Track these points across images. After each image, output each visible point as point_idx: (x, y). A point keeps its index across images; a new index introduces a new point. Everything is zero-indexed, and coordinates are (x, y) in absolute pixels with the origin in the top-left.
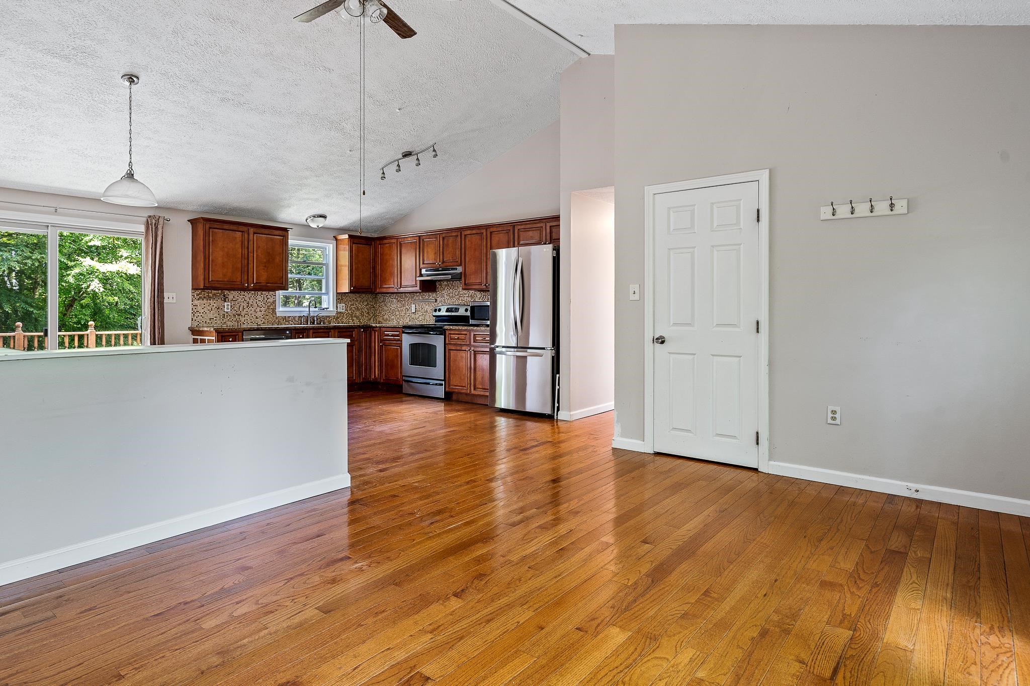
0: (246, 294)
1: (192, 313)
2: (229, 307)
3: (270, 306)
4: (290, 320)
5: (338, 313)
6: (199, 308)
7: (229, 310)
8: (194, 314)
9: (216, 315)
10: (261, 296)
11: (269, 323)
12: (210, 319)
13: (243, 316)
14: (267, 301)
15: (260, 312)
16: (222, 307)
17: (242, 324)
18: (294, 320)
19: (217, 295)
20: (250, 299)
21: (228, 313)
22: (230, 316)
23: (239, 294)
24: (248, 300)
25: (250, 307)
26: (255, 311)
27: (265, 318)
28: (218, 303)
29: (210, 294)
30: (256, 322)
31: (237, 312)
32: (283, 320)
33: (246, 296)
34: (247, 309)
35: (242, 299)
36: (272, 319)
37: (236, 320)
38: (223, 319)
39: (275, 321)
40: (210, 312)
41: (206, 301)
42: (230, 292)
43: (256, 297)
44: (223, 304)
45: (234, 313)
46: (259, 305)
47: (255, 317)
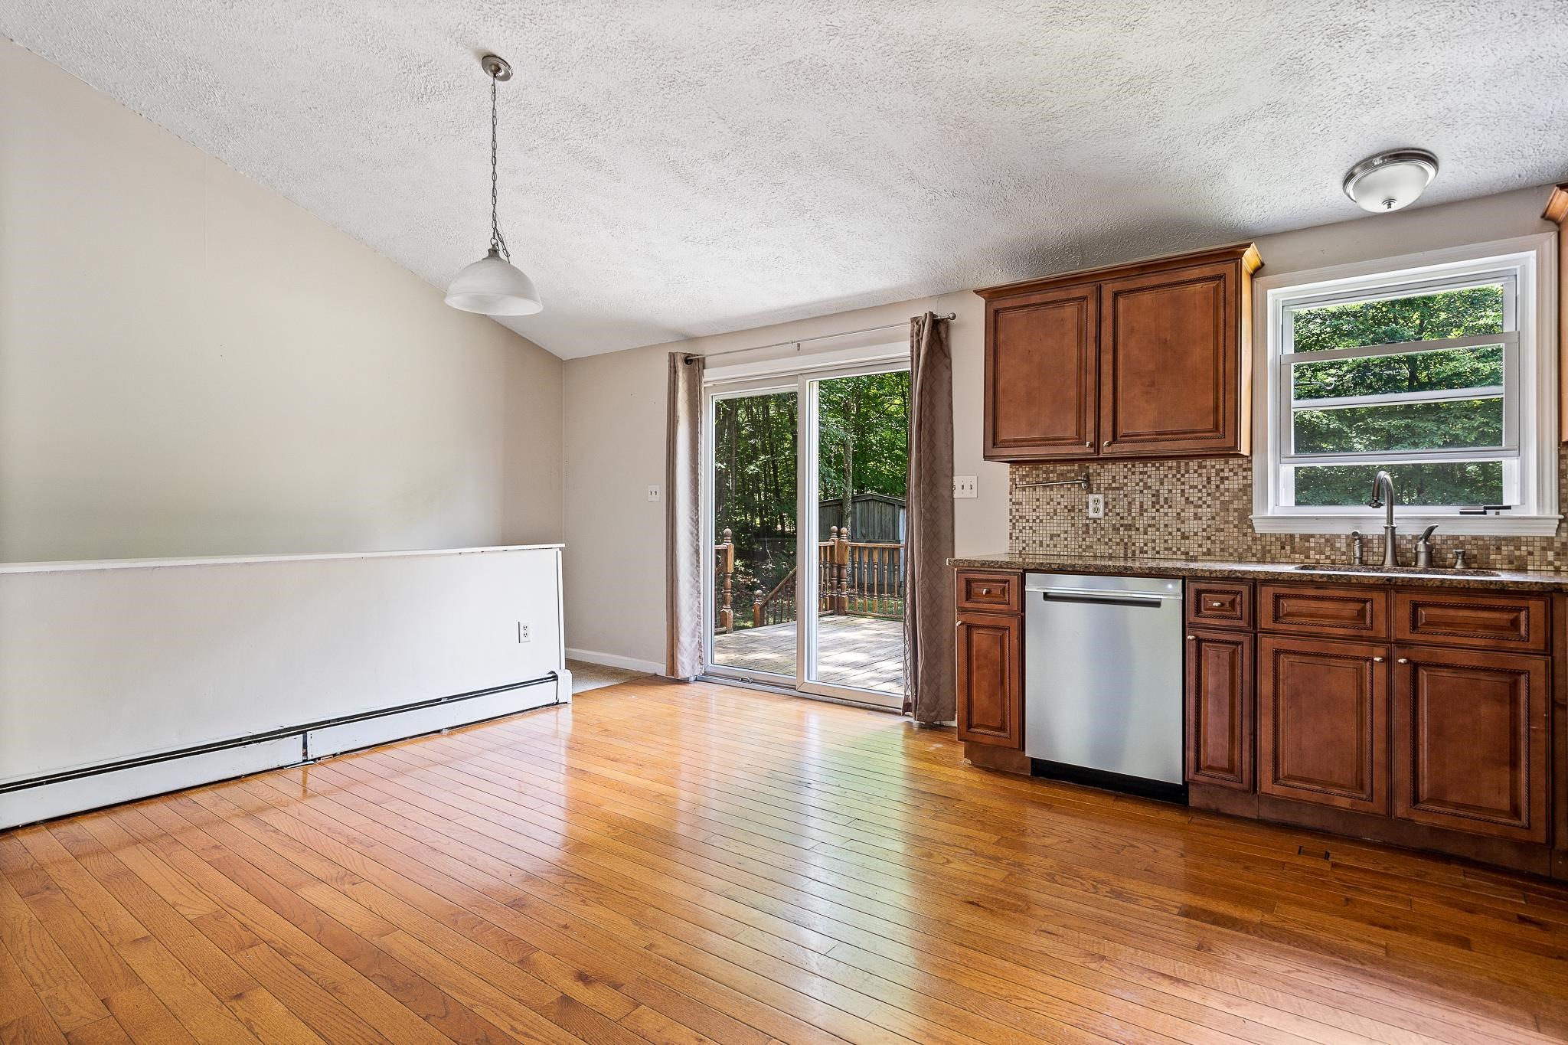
0: (1149, 469)
1: (1011, 521)
2: (1101, 506)
3: (1231, 502)
6: (1026, 510)
7: (1101, 514)
8: (1014, 524)
9: (1067, 526)
10: (1200, 471)
11: (1227, 554)
12: (1052, 536)
13: (1142, 529)
14: (1218, 487)
15: (1195, 519)
16: (1080, 507)
17: (1137, 552)
18: (1328, 549)
19: (1069, 475)
20: (1162, 484)
21: (1098, 521)
22: (1102, 529)
23: (1129, 469)
24: (1156, 486)
25: (1162, 507)
26: (1179, 519)
27: (1213, 538)
28: (1073, 496)
29: (1051, 475)
30: (1182, 549)
31: (1122, 518)
32: (1283, 548)
33: (1149, 477)
34: (1154, 510)
35: (1137, 484)
36: (1239, 542)
37: (1122, 540)
38: (1084, 536)
39: (1250, 548)
40: (1052, 518)
41: (1041, 493)
42: (1103, 468)
43: (1183, 476)
44: (1084, 500)
45: (1114, 522)
46: (1191, 499)
47: (1179, 533)
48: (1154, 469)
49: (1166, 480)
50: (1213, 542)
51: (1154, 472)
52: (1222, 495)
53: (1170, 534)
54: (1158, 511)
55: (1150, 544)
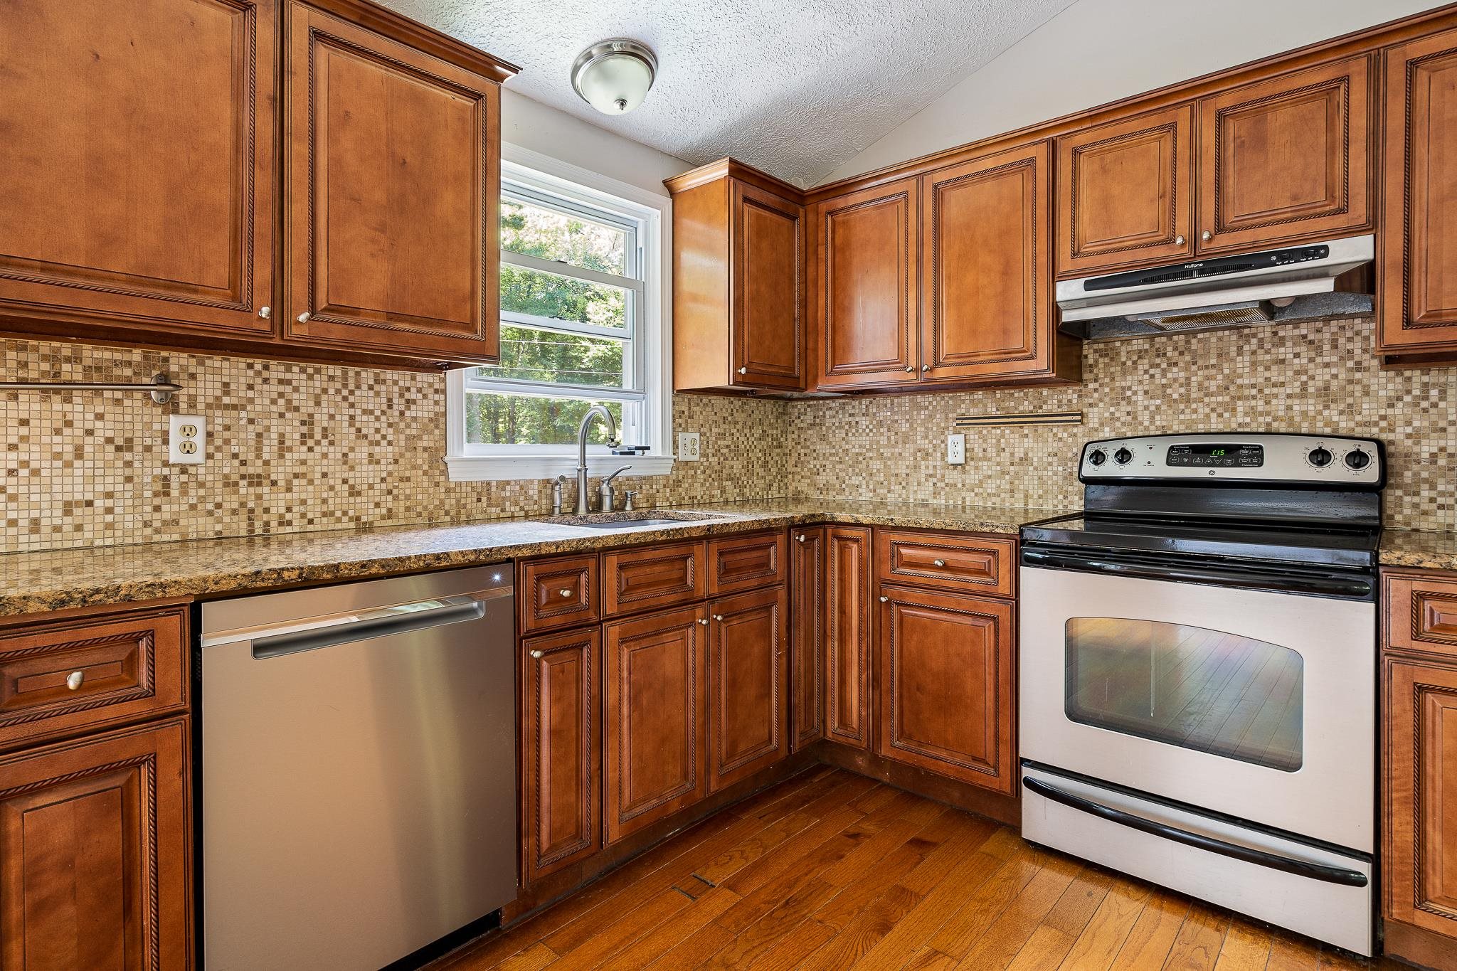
0: (295, 375)
2: (199, 440)
3: (420, 437)
4: (504, 499)
5: (678, 465)
7: (198, 457)
9: (113, 481)
10: (377, 388)
11: (413, 514)
12: (68, 509)
13: (281, 483)
14: (402, 413)
15: (370, 462)
16: (149, 441)
17: (274, 524)
18: (522, 498)
19: (117, 372)
20: (318, 404)
21: (192, 470)
22: (202, 485)
23: (258, 373)
24: (307, 407)
25: (318, 443)
26: (345, 463)
27: (395, 492)
28: (128, 418)
29: (66, 367)
30: (351, 513)
31: (243, 463)
32: (479, 500)
33: (296, 389)
34: (304, 448)
35: (274, 402)
36: (429, 495)
37: (243, 504)
38: (157, 501)
39: (442, 503)
40: (69, 465)
41: (36, 406)
42: (203, 364)
43: (352, 392)
44: (157, 427)
45: (226, 470)
46: (364, 431)
47: (346, 487)
48: (303, 376)
49: (324, 397)
50: (396, 498)
51: (303, 383)
52: (408, 426)
53: (332, 488)
54: (310, 449)
55: (295, 509)
